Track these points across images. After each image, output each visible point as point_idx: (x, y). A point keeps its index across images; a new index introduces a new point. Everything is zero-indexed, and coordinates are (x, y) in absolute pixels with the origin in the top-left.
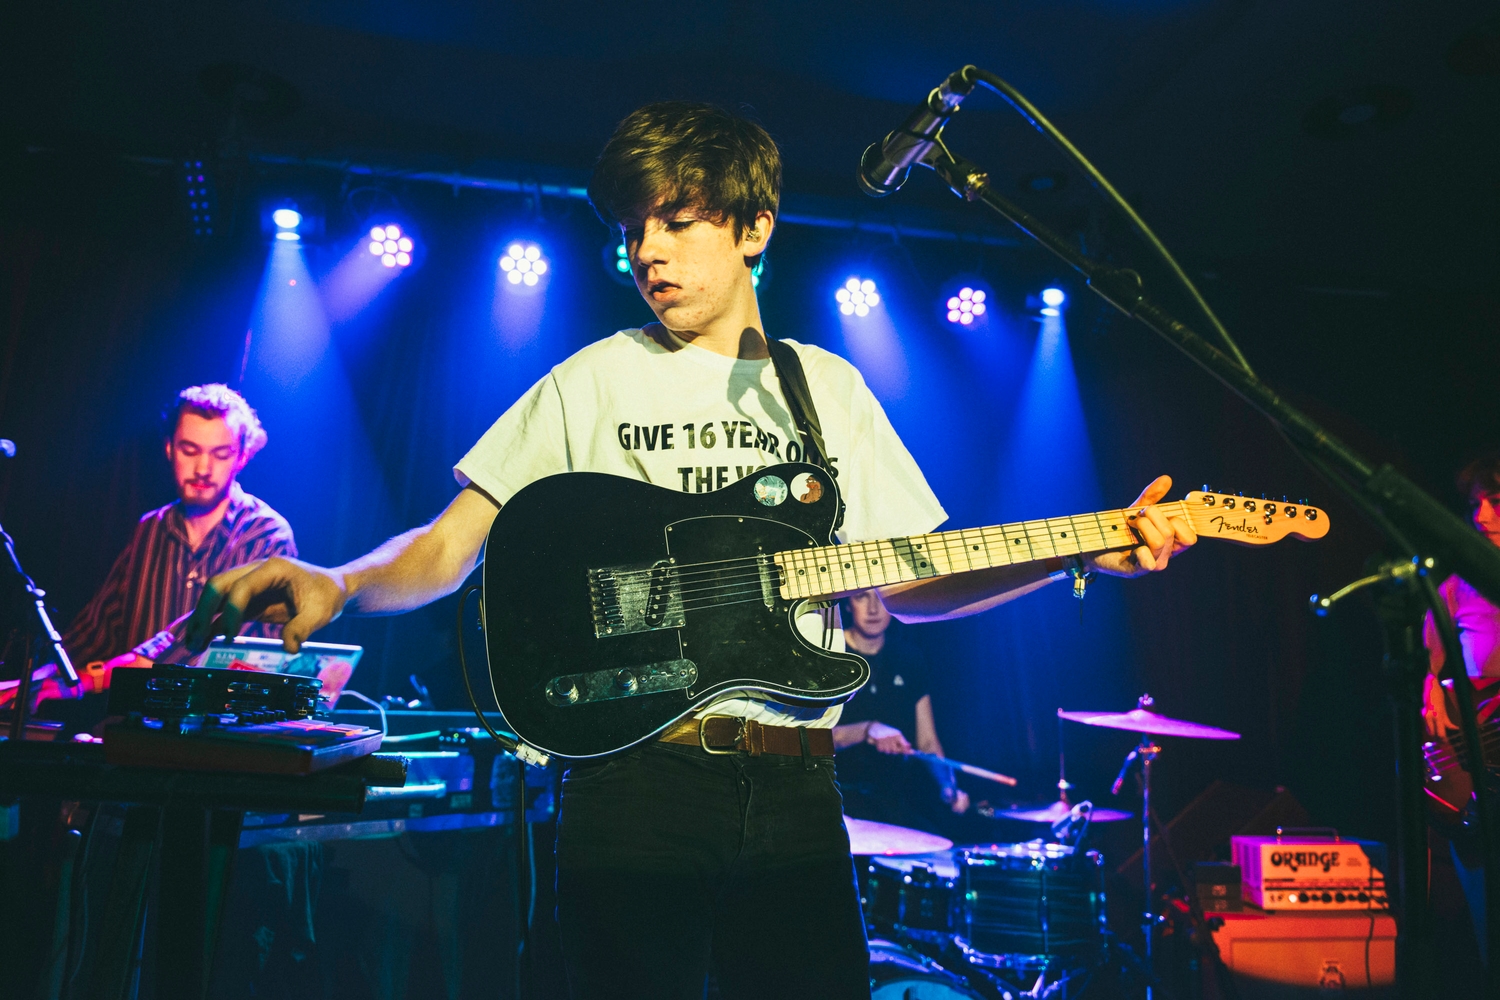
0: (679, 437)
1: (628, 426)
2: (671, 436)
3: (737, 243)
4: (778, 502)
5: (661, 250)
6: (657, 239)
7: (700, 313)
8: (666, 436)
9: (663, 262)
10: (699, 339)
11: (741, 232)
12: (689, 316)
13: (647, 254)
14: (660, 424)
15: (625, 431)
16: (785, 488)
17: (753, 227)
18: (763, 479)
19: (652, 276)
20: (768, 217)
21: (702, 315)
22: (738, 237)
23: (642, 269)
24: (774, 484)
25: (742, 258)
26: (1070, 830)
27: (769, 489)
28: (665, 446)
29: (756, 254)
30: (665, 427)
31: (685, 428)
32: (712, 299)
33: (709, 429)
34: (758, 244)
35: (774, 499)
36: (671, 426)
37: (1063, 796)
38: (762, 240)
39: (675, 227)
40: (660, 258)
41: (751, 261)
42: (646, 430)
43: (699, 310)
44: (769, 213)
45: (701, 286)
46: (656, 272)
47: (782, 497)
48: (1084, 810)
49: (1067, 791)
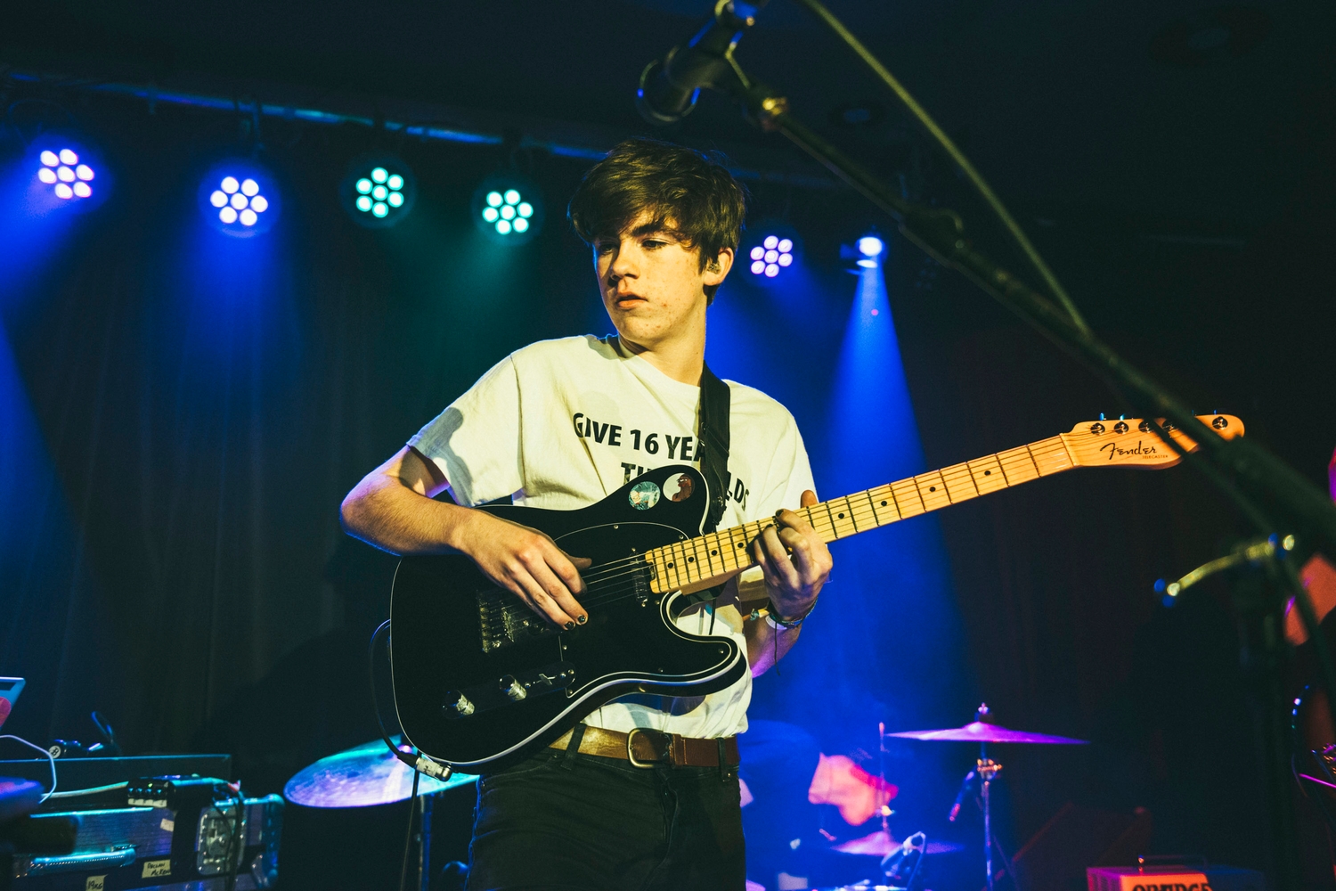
0: (626, 439)
1: (581, 415)
2: (619, 435)
3: (701, 271)
4: (651, 504)
5: (634, 266)
6: (631, 253)
7: (659, 327)
8: (613, 435)
9: (634, 277)
10: (647, 354)
11: (706, 263)
12: (648, 328)
13: (620, 268)
14: (610, 423)
15: (579, 420)
16: (658, 491)
17: (715, 260)
18: (637, 486)
19: (622, 288)
20: (728, 253)
21: (659, 329)
22: (702, 268)
23: (614, 280)
24: (647, 489)
25: (701, 286)
26: (902, 867)
27: (642, 494)
28: (612, 442)
29: (715, 283)
30: (614, 428)
31: (632, 432)
32: (671, 316)
33: (653, 439)
34: (718, 276)
35: (647, 503)
36: (620, 428)
37: (885, 825)
38: (721, 273)
39: (649, 245)
40: (632, 272)
41: (708, 290)
42: (596, 425)
43: (658, 324)
44: (730, 250)
45: (664, 302)
46: (626, 285)
47: (655, 499)
48: (916, 842)
49: (889, 818)
